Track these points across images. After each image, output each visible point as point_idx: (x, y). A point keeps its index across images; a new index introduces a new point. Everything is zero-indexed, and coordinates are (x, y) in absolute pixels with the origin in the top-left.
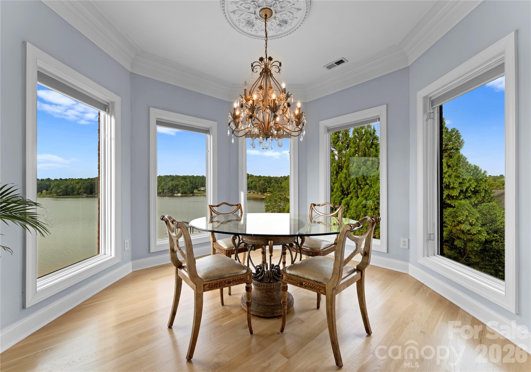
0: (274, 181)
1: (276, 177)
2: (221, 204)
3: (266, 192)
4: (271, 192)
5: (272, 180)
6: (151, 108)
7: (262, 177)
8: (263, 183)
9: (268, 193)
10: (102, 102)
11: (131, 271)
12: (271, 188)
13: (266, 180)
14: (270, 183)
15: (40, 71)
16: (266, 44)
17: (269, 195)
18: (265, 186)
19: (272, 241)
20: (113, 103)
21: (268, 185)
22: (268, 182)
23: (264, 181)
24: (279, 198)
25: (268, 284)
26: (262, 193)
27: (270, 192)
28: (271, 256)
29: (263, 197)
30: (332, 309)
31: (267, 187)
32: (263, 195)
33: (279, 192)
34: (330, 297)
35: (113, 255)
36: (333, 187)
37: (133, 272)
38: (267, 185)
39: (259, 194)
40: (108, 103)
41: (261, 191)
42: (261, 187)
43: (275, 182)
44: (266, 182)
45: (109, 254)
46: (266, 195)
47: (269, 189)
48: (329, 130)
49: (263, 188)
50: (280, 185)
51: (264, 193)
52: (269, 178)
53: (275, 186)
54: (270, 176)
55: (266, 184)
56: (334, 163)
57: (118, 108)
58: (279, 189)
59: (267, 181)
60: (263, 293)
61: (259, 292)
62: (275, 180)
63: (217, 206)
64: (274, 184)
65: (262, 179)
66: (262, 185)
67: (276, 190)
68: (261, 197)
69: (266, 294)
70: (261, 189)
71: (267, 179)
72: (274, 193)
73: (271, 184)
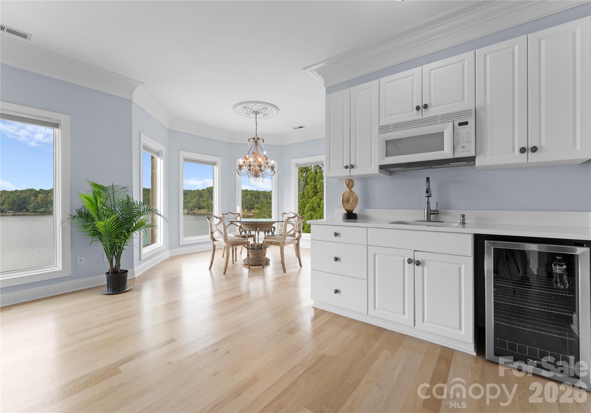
0: (263, 196)
1: (265, 192)
2: (228, 213)
3: (254, 208)
4: (259, 208)
5: (261, 194)
6: (180, 151)
7: (249, 191)
8: (250, 198)
9: (256, 210)
10: (156, 151)
11: (169, 256)
12: (259, 204)
13: (253, 195)
14: (259, 198)
15: (144, 145)
16: (256, 128)
17: (257, 212)
18: (253, 202)
19: (259, 228)
20: (162, 151)
21: (256, 200)
22: (256, 198)
23: (251, 195)
24: (268, 215)
25: (257, 251)
26: (249, 209)
27: (257, 209)
28: (258, 235)
29: (250, 214)
30: (282, 251)
31: (255, 203)
32: (250, 212)
33: (268, 208)
34: (281, 247)
35: (162, 244)
36: (320, 202)
37: (170, 257)
38: (254, 201)
39: (246, 211)
40: (159, 151)
41: (247, 208)
42: (248, 203)
43: (264, 198)
44: (253, 197)
45: (160, 244)
46: (253, 212)
47: (257, 205)
48: (297, 165)
49: (250, 204)
50: (269, 201)
51: (252, 209)
52: (257, 193)
53: (264, 202)
54: (258, 190)
55: (254, 199)
56: (321, 180)
57: (164, 153)
58: (268, 205)
59: (255, 196)
60: (254, 255)
61: (252, 256)
62: (264, 194)
63: (226, 214)
64: (262, 199)
65: (249, 193)
66: (249, 200)
67: (265, 206)
68: (247, 214)
69: (256, 256)
70: (248, 205)
71: (255, 193)
72: (262, 210)
73: (259, 200)
